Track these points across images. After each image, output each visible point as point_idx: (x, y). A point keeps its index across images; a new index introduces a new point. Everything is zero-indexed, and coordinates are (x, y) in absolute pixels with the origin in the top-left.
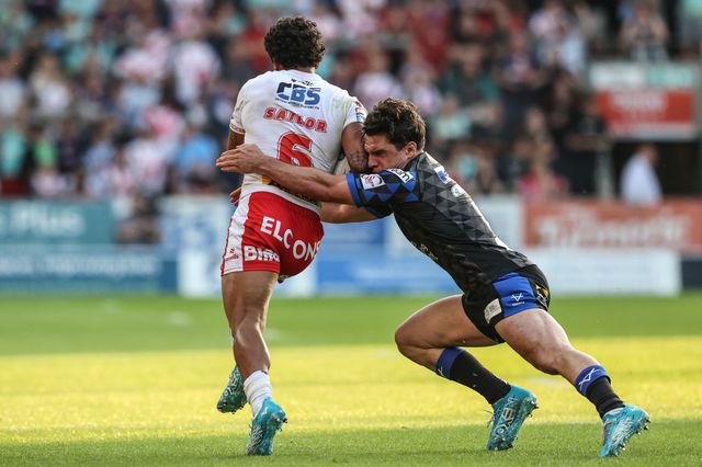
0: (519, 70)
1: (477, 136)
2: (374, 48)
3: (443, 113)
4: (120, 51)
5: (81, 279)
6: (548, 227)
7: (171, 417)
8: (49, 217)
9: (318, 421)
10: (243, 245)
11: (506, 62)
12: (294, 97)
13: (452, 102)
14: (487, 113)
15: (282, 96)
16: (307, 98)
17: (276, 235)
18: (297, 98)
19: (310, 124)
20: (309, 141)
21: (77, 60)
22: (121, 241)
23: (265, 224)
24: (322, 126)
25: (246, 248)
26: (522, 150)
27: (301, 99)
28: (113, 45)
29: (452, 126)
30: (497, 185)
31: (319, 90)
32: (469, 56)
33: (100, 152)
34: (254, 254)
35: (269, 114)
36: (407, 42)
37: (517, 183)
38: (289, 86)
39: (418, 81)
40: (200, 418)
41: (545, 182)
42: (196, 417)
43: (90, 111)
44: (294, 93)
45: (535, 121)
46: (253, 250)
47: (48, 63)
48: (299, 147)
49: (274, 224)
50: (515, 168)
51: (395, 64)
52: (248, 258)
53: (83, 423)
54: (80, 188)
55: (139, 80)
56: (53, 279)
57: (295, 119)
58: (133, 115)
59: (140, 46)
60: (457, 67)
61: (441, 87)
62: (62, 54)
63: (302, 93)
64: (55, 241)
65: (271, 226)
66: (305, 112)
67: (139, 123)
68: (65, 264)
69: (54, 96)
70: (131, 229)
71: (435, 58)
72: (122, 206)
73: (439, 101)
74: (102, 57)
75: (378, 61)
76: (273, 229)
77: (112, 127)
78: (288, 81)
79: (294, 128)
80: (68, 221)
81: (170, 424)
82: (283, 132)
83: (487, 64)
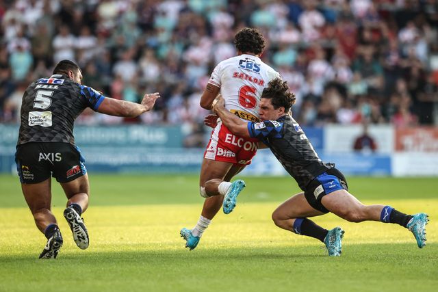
0: (394, 58)
1: (371, 93)
2: (318, 47)
3: (354, 81)
4: (186, 48)
5: (165, 166)
6: (408, 141)
7: (211, 238)
8: (149, 133)
9: (287, 240)
10: (218, 146)
11: (387, 55)
12: (247, 66)
13: (358, 75)
14: (376, 82)
15: (242, 66)
16: (254, 68)
17: (233, 143)
18: (249, 67)
19: (256, 80)
20: (255, 89)
21: (164, 52)
22: (186, 146)
23: (227, 138)
24: (262, 83)
25: (219, 149)
26: (394, 100)
27: (251, 68)
28: (182, 44)
29: (357, 88)
30: (381, 119)
31: (259, 65)
32: (367, 52)
33: (176, 100)
34: (222, 152)
35: (236, 75)
36: (335, 44)
37: (392, 117)
38: (245, 61)
39: (341, 64)
40: (226, 239)
41: (406, 117)
42: (224, 238)
43: (170, 79)
44: (248, 64)
45: (401, 86)
46: (222, 151)
47: (149, 53)
48: (249, 93)
49: (232, 138)
50: (391, 110)
51: (329, 56)
52: (218, 154)
53: (165, 241)
54: (165, 119)
55: (196, 63)
56: (151, 166)
57: (248, 79)
58: (193, 81)
59: (197, 45)
60: (361, 57)
61: (352, 68)
62: (156, 49)
63: (251, 64)
64: (151, 146)
65: (230, 139)
66: (253, 75)
67: (196, 85)
68: (157, 158)
69: (151, 70)
70: (192, 140)
71: (350, 52)
72: (187, 128)
73: (351, 75)
74: (177, 51)
75: (320, 54)
76: (231, 141)
77: (182, 87)
78: (244, 59)
79: (248, 83)
80: (159, 136)
81: (210, 242)
82: (241, 85)
83: (377, 56)
